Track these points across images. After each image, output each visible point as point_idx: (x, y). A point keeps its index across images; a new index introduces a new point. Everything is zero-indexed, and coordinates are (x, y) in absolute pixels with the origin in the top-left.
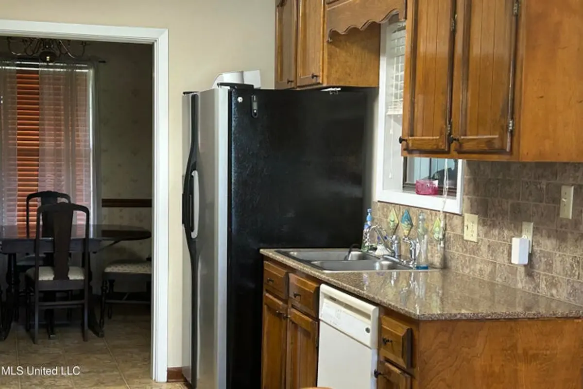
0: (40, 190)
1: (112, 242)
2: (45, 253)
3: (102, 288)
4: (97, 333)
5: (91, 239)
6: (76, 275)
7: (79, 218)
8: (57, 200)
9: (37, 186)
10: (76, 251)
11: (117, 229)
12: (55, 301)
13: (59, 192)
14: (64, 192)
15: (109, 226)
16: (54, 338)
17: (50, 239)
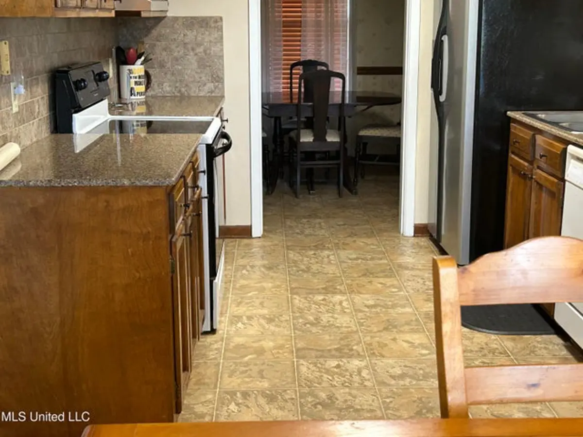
0: (302, 59)
1: (366, 107)
2: (306, 117)
3: (356, 150)
4: (351, 191)
5: (348, 104)
6: (333, 138)
7: (336, 85)
8: (317, 68)
9: (300, 55)
10: (333, 115)
11: (370, 95)
12: (315, 160)
13: (319, 61)
14: (323, 61)
15: (363, 92)
16: (313, 194)
17: (311, 104)
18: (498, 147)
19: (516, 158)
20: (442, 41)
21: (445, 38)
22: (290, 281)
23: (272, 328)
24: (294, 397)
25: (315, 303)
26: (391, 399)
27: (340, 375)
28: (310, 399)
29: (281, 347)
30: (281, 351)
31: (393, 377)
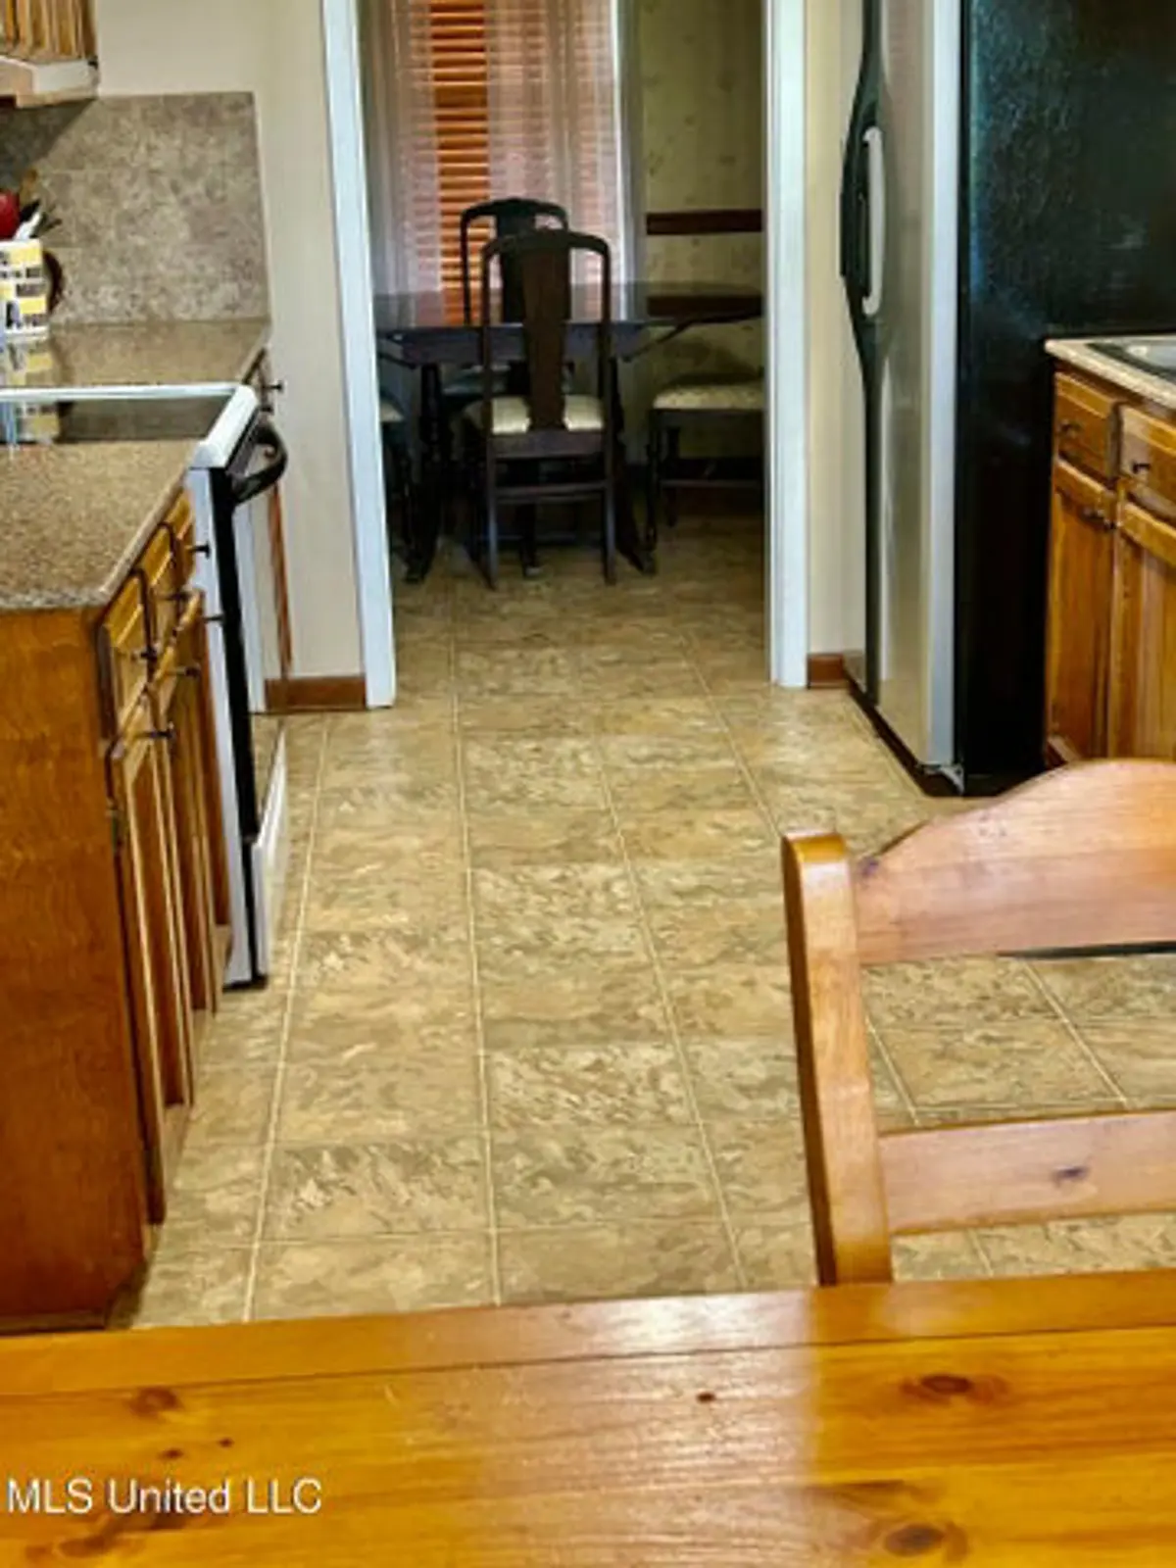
0: (494, 195)
1: (670, 329)
2: (507, 362)
3: (648, 448)
4: (637, 562)
5: (621, 325)
6: (582, 419)
7: (585, 269)
8: (533, 221)
9: (485, 185)
10: (581, 353)
11: (686, 292)
12: (535, 483)
13: (541, 199)
14: (553, 200)
15: (664, 285)
16: (533, 578)
17: (519, 325)
18: (1023, 441)
19: (1072, 471)
20: (866, 145)
21: (873, 136)
22: (470, 830)
23: (420, 965)
24: (476, 1157)
25: (539, 890)
26: (737, 1153)
27: (603, 1089)
28: (519, 1161)
29: (444, 1018)
30: (443, 1030)
31: (744, 1090)
